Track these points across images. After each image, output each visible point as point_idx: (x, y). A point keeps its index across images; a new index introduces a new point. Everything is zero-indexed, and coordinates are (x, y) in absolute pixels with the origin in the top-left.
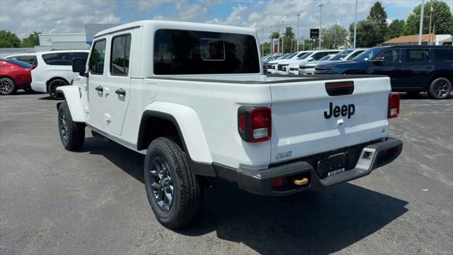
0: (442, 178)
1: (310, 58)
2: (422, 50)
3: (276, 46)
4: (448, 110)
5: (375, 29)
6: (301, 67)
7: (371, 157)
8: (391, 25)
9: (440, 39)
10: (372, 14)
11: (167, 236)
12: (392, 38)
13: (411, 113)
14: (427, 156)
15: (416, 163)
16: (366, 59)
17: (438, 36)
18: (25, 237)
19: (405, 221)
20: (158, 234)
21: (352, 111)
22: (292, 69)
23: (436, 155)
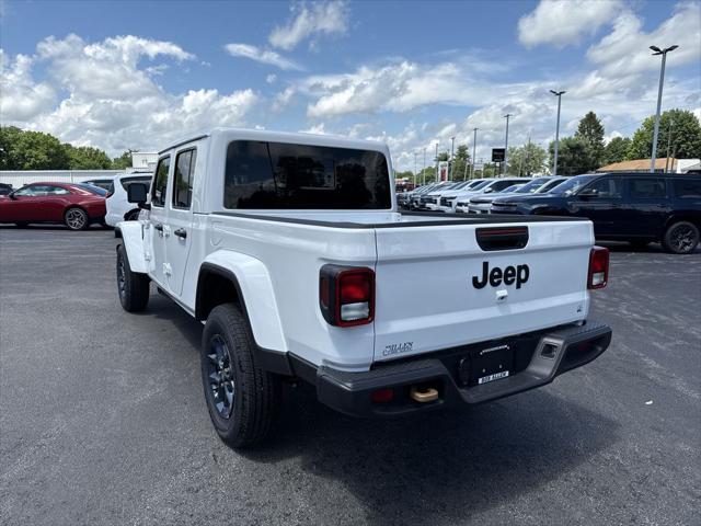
0: (680, 385)
1: (487, 188)
2: (655, 180)
3: (443, 173)
4: (693, 270)
5: (586, 150)
6: (472, 202)
7: (556, 353)
8: (610, 146)
9: (683, 166)
10: (582, 129)
11: (223, 458)
12: (610, 163)
13: (634, 274)
14: (657, 344)
15: (638, 356)
16: (569, 192)
17: (680, 161)
18: (18, 445)
19: (612, 459)
20: (211, 455)
21: (523, 276)
22: (460, 204)
23: (671, 344)
